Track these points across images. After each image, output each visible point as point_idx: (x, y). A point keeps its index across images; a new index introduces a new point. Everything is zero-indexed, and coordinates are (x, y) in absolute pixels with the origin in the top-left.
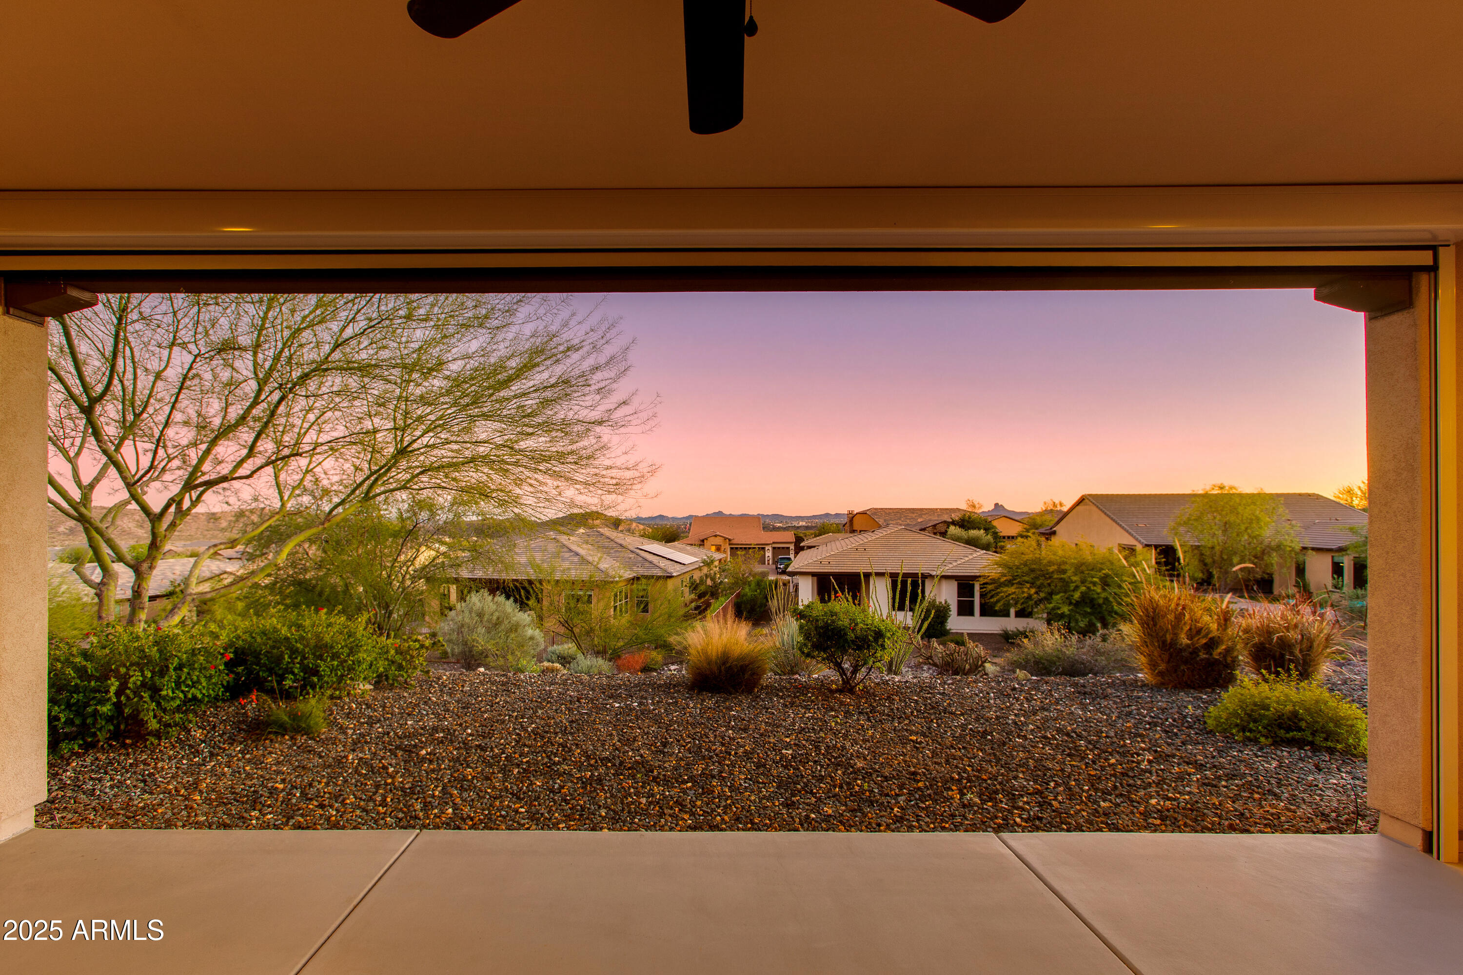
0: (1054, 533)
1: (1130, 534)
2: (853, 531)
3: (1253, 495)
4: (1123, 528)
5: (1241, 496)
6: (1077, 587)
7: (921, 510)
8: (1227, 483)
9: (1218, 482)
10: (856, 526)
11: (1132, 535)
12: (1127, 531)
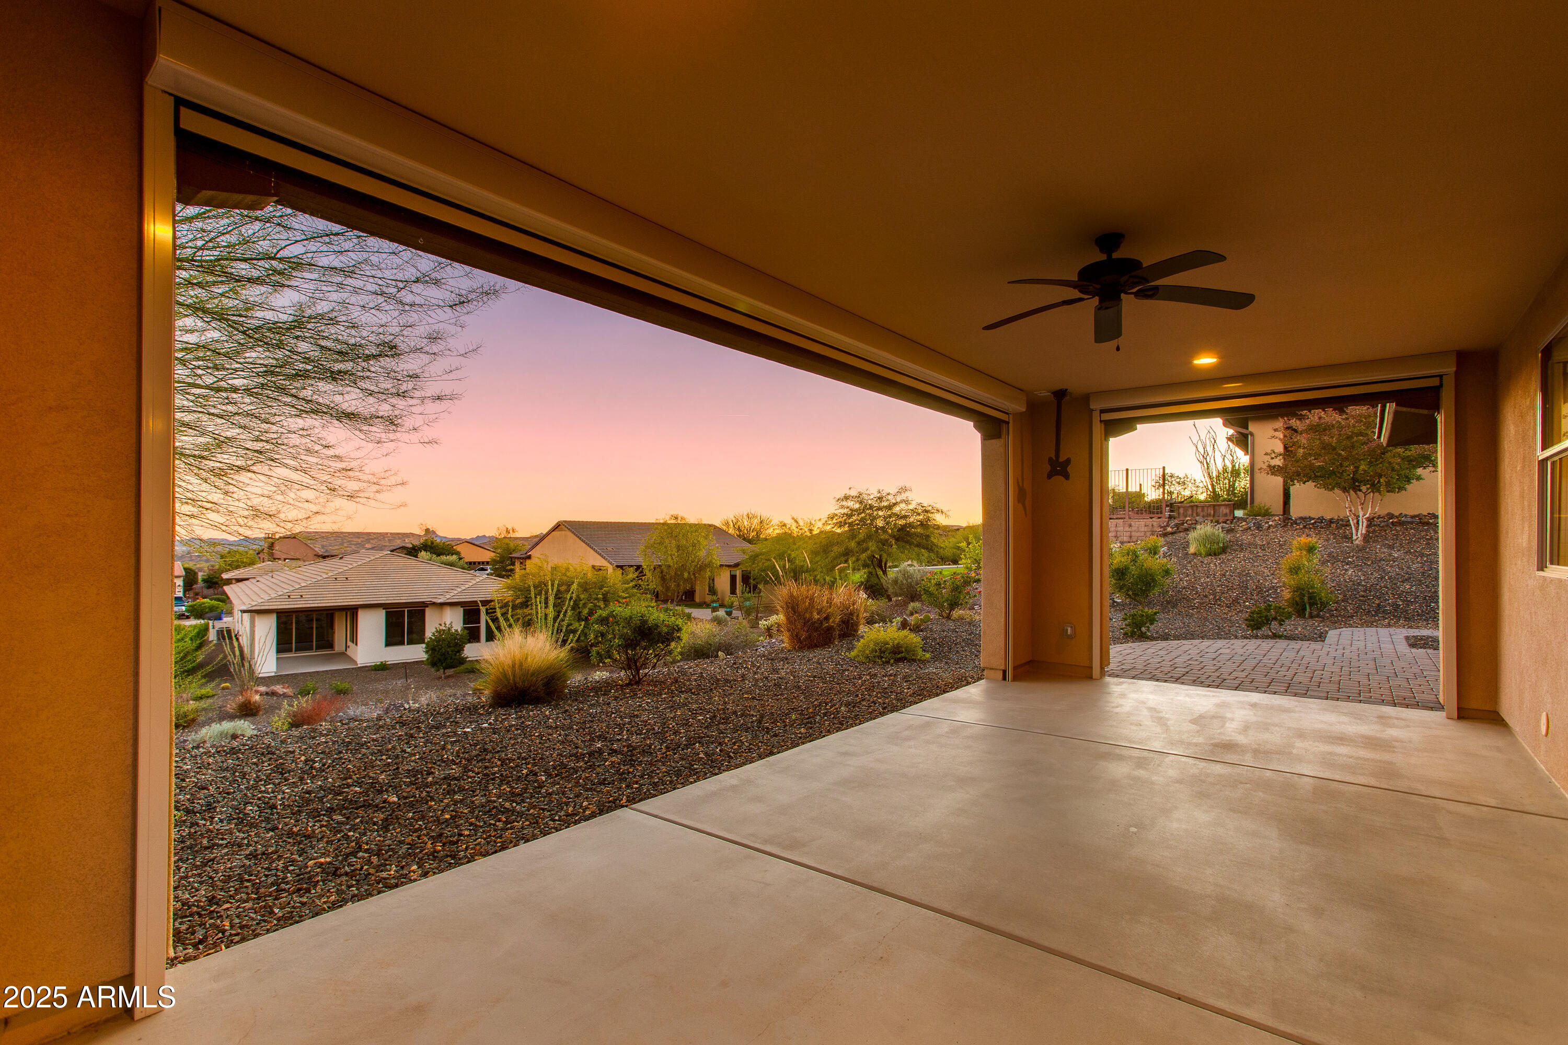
0: (529, 557)
1: (602, 556)
2: (274, 558)
3: (695, 525)
4: (596, 551)
5: (691, 525)
6: (585, 605)
7: (369, 534)
8: (681, 514)
9: (675, 513)
10: (277, 554)
11: (604, 558)
12: (600, 555)
